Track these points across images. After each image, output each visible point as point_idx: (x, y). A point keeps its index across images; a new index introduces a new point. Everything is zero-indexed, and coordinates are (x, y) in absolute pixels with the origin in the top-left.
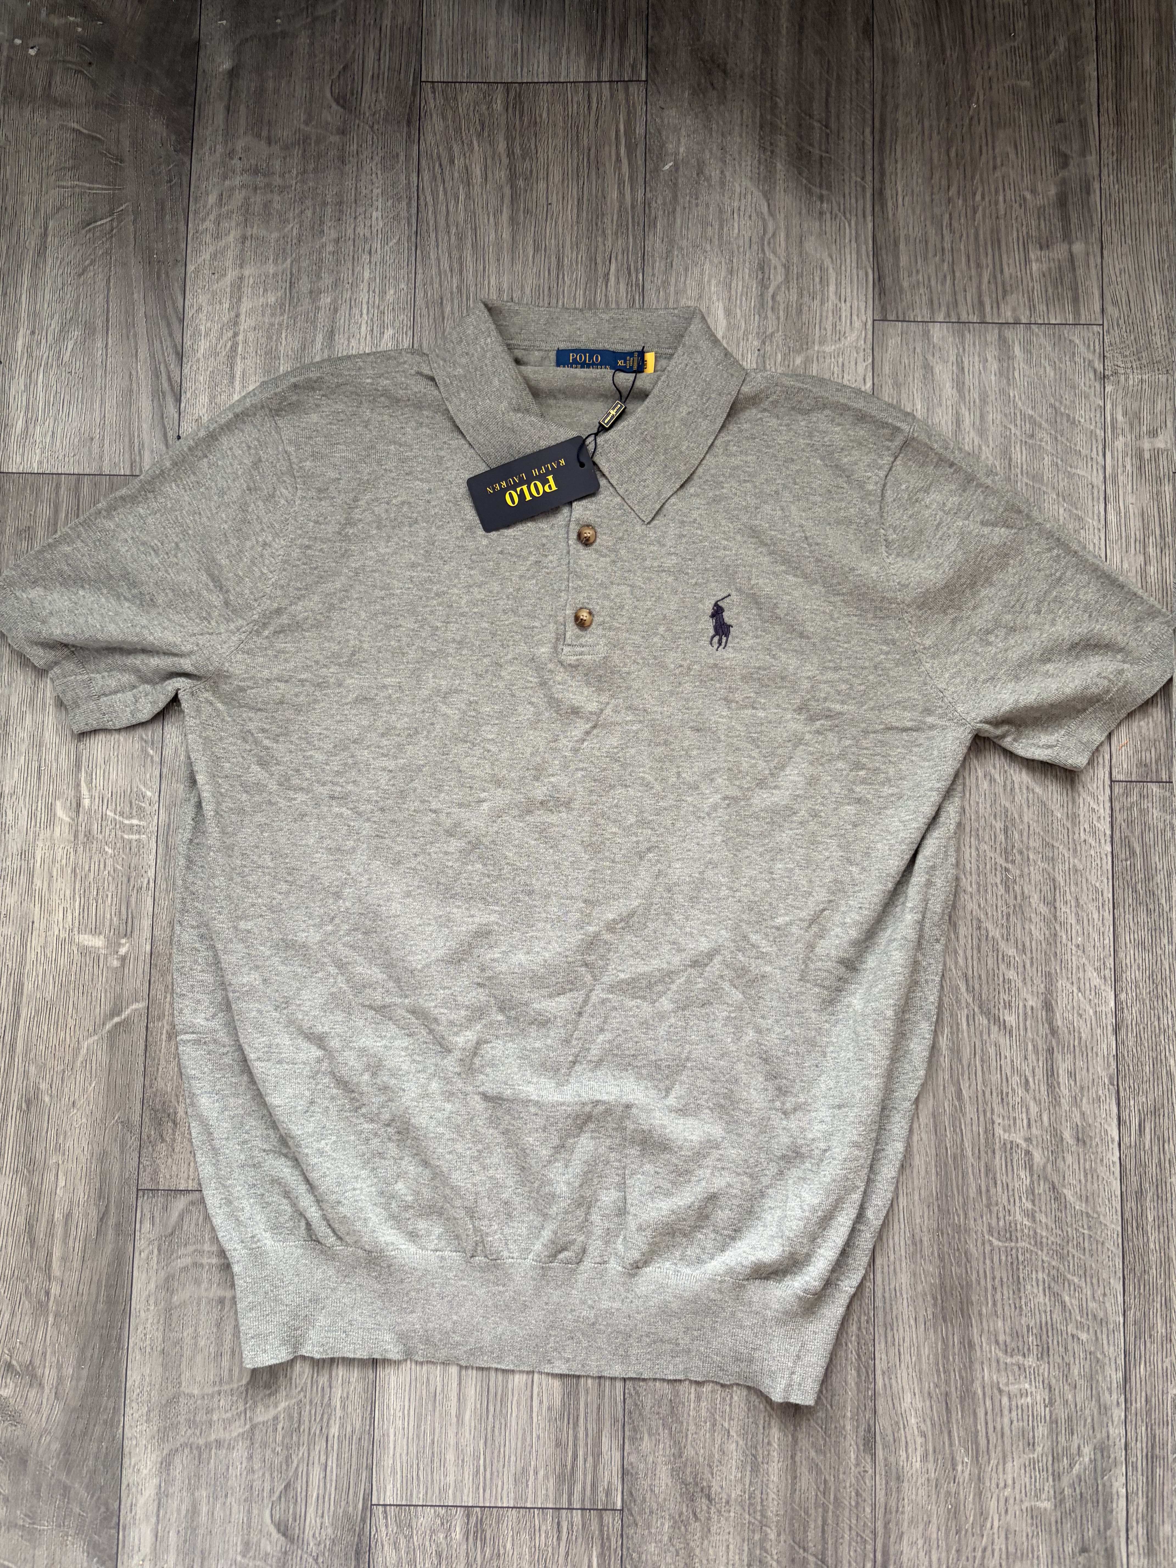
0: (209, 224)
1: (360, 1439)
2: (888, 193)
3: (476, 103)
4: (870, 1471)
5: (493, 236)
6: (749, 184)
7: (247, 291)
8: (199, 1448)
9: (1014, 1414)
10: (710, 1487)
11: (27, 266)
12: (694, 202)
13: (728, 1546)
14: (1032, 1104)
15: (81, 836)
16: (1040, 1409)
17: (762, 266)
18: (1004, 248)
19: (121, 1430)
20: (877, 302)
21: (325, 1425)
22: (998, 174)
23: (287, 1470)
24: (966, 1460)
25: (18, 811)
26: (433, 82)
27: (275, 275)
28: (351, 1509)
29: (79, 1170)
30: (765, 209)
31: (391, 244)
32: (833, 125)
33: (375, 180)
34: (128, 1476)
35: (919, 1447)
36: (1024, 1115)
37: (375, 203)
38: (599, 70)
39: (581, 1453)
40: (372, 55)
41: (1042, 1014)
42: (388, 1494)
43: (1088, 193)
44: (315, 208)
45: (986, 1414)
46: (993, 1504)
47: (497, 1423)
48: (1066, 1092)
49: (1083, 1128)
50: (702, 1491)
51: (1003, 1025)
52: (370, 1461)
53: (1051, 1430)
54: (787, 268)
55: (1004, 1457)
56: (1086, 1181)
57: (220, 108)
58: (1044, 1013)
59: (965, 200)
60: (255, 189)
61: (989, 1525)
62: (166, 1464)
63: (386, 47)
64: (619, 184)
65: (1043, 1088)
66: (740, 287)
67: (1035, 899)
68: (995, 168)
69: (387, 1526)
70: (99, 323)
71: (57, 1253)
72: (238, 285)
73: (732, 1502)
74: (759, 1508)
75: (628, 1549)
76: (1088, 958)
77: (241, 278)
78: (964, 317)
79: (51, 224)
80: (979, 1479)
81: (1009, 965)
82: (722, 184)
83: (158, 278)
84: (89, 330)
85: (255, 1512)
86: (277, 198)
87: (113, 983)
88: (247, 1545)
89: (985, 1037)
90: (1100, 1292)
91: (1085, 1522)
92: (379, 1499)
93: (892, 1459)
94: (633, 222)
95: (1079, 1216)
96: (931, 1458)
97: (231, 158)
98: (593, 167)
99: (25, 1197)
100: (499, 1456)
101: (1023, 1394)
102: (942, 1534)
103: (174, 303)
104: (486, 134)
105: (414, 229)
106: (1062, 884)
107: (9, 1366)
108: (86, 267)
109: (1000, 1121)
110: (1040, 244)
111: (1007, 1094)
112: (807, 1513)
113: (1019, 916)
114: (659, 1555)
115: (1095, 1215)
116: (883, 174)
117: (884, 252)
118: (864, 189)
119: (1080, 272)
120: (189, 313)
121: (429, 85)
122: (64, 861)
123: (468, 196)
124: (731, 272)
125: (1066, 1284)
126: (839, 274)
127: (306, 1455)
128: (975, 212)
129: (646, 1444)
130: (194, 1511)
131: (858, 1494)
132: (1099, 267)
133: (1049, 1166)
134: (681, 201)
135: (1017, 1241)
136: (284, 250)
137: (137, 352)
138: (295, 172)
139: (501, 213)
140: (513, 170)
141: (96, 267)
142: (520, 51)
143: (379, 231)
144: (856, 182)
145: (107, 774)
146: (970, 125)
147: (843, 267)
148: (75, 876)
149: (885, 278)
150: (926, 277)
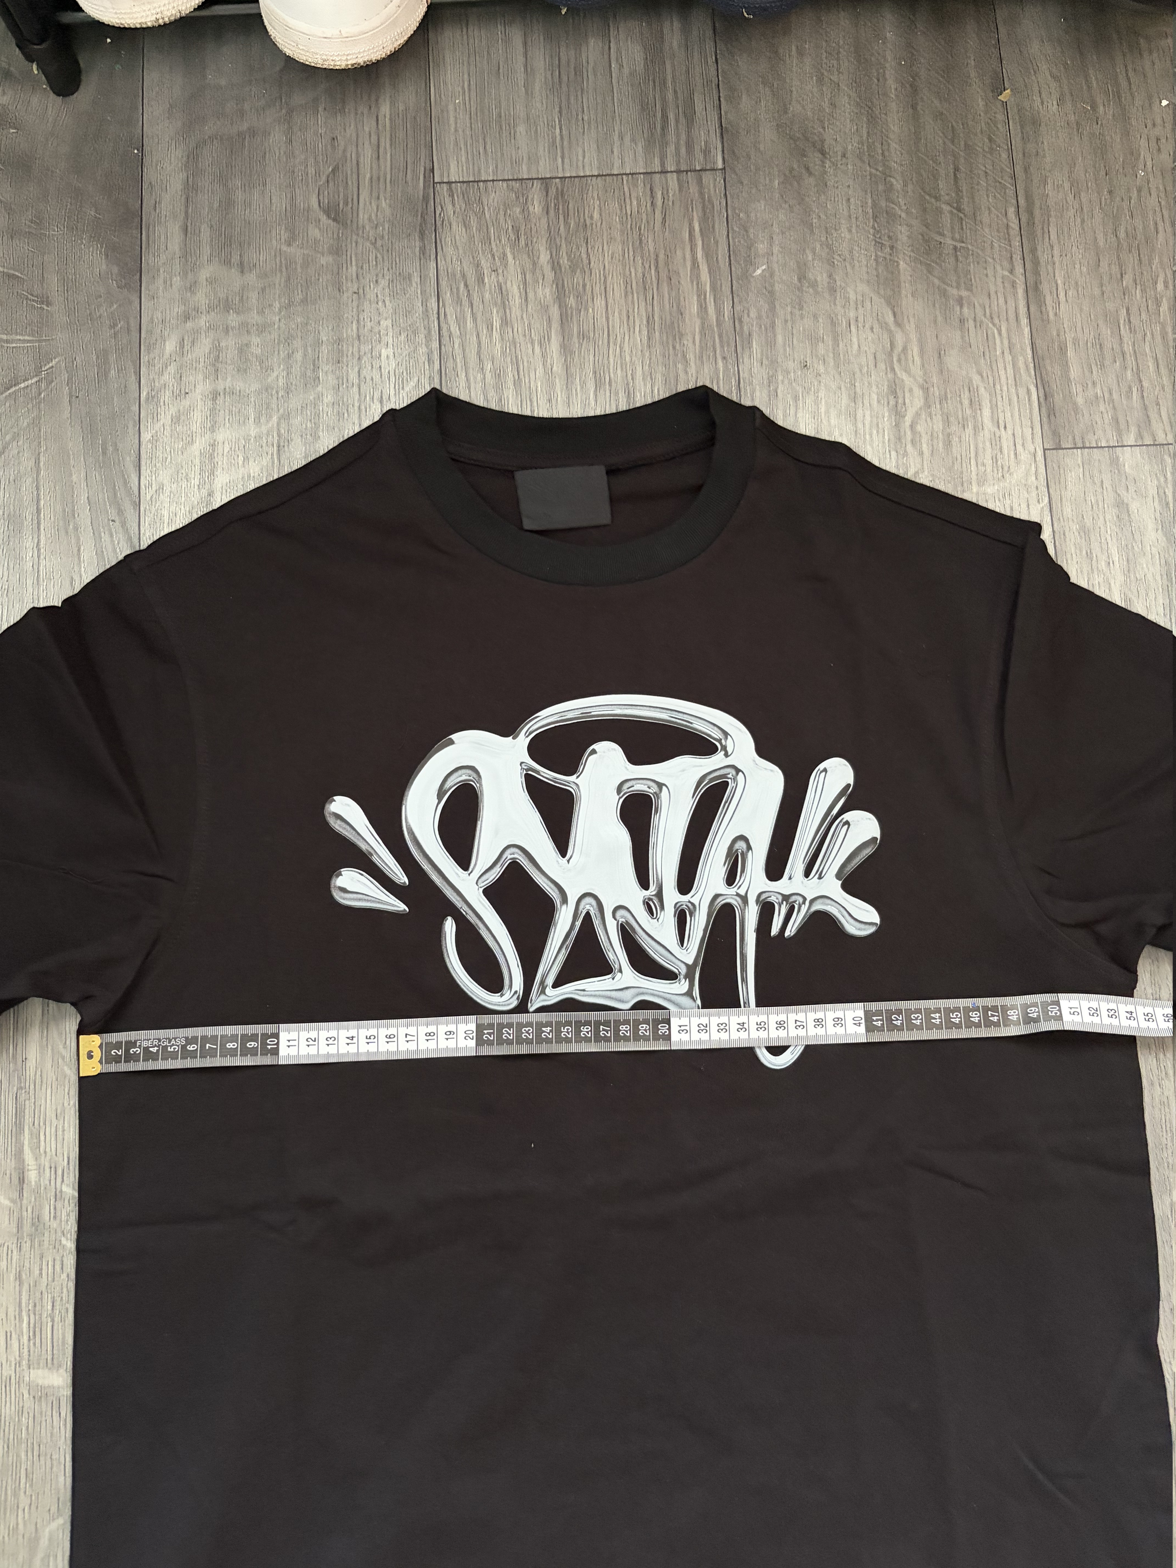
0: (168, 377)
2: (1045, 287)
3: (506, 207)
5: (540, 371)
6: (867, 290)
7: (221, 461)
12: (797, 312)
15: (27, 1226)
17: (894, 389)
20: (1046, 427)
26: (449, 183)
27: (258, 437)
30: (890, 319)
31: (407, 389)
32: (966, 206)
33: (382, 309)
37: (384, 339)
38: (663, 158)
40: (368, 153)
44: (306, 350)
54: (926, 390)
57: (174, 230)
60: (227, 330)
63: (385, 142)
64: (699, 296)
66: (868, 418)
70: (29, 514)
72: (210, 455)
77: (213, 445)
78: (1161, 439)
82: (833, 290)
83: (104, 453)
84: (15, 525)
86: (255, 340)
94: (721, 341)
97: (193, 293)
98: (663, 275)
103: (126, 483)
104: (522, 243)
108: (8, 444)
116: (1036, 264)
117: (1048, 362)
118: (1014, 285)
120: (147, 495)
121: (445, 187)
123: (505, 322)
124: (854, 399)
126: (993, 394)
134: (780, 312)
136: (268, 405)
137: (79, 550)
138: (277, 305)
139: (549, 340)
140: (560, 286)
141: (20, 443)
142: (558, 138)
143: (392, 373)
144: (1003, 278)
145: (60, 1133)
146: (1139, 196)
147: (998, 387)
148: (21, 1284)
149: (1053, 396)
150: (1105, 389)
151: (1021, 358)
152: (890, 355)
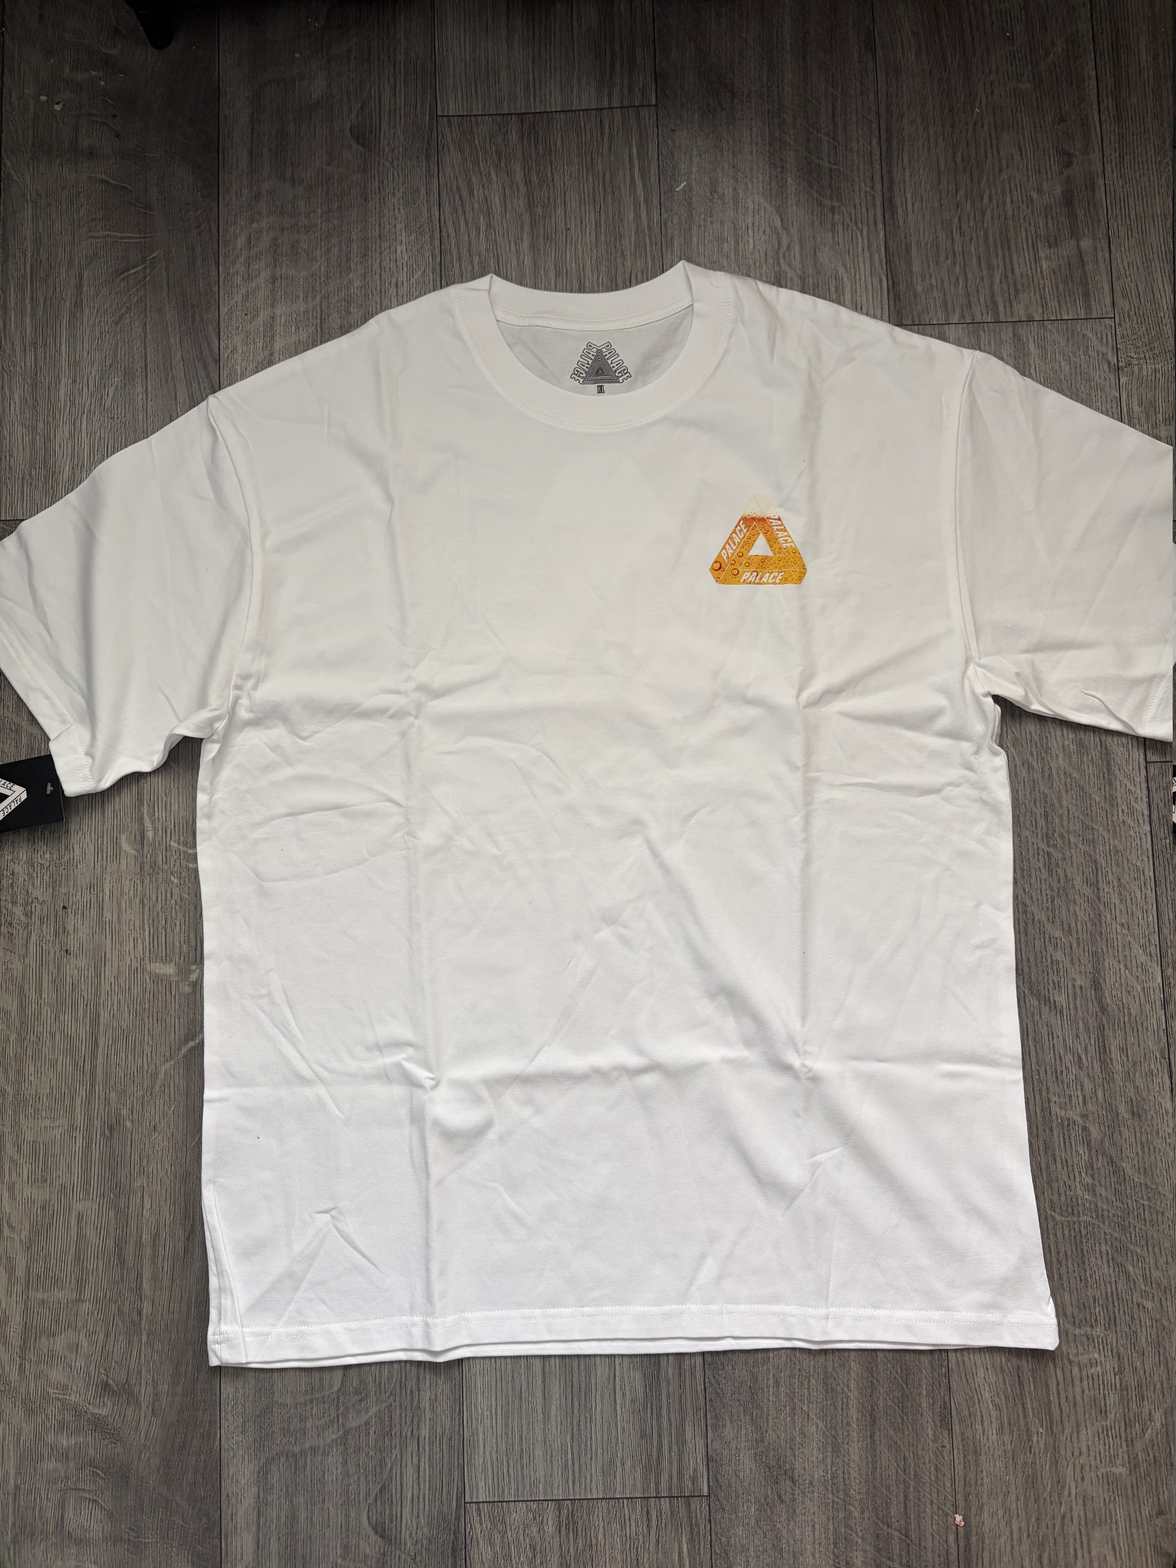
0: (240, 266)
1: (450, 1439)
2: (898, 201)
3: (492, 135)
4: (948, 1446)
5: (515, 263)
6: (762, 200)
7: (279, 329)
8: (294, 1456)
9: (1085, 1383)
10: (793, 1470)
11: (65, 317)
12: (709, 220)
13: (813, 1526)
14: (1086, 1081)
15: (147, 867)
16: (1110, 1376)
18: (1013, 248)
19: (218, 1443)
20: (892, 308)
21: (415, 1427)
22: (1004, 176)
23: (381, 1473)
24: (1041, 1430)
25: (85, 846)
26: (448, 116)
27: (306, 312)
28: (445, 1508)
29: (164, 1191)
30: (778, 224)
31: (416, 277)
32: (841, 137)
33: (398, 215)
34: (228, 1487)
35: (994, 1420)
36: (1079, 1093)
37: (399, 238)
38: (610, 96)
39: (666, 1442)
40: (387, 91)
41: (1091, 993)
42: (480, 1491)
43: (1093, 190)
44: (341, 246)
45: (1058, 1384)
46: (1070, 1472)
47: (583, 1416)
48: (1119, 1067)
49: (1138, 1102)
50: (786, 1473)
51: (1054, 1007)
52: (461, 1461)
53: (1122, 1396)
54: (803, 279)
55: (1078, 1427)
56: (1144, 1153)
57: (243, 153)
58: (1093, 992)
59: (973, 204)
60: (282, 230)
61: (1066, 1493)
62: (263, 1473)
63: (401, 83)
64: (635, 206)
65: (1097, 1065)
67: (1078, 881)
68: (1000, 170)
69: (481, 1523)
70: (138, 368)
71: (147, 1274)
72: (270, 325)
73: (815, 1483)
74: (842, 1487)
75: (717, 1533)
76: (1133, 936)
77: (273, 317)
78: (978, 318)
79: (86, 274)
80: (1054, 1448)
81: (1056, 947)
82: (736, 201)
83: (193, 323)
84: (129, 376)
85: (353, 1515)
86: (303, 237)
87: (186, 1009)
88: (346, 1547)
89: (1037, 1018)
90: (1162, 1261)
91: (1160, 1485)
92: (471, 1497)
93: (969, 1433)
94: (651, 241)
95: (1138, 1189)
96: (1006, 1430)
97: (257, 201)
98: (609, 191)
99: (113, 1221)
100: (586, 1449)
101: (1093, 1363)
102: (1021, 1503)
103: (209, 346)
104: (503, 165)
105: (438, 260)
106: (1104, 865)
107: (106, 1385)
108: (123, 315)
109: (1056, 1099)
110: (1048, 242)
111: (1062, 1072)
112: (888, 1489)
113: (1064, 898)
114: (747, 1538)
115: (1154, 1187)
116: (891, 182)
117: (896, 258)
118: (874, 198)
119: (1089, 267)
120: (225, 354)
121: (445, 119)
122: (132, 893)
123: (489, 226)
125: (1129, 1254)
126: (853, 282)
127: (399, 1457)
128: (983, 215)
129: (728, 1431)
130: (293, 1518)
131: (936, 1469)
132: (1108, 261)
133: (1106, 1141)
134: (696, 219)
135: (1079, 1216)
136: (313, 287)
137: (176, 394)
138: (319, 211)
139: (522, 240)
140: (531, 199)
141: (132, 314)
142: (531, 82)
143: (405, 265)
144: (866, 192)
145: (168, 806)
146: (974, 129)
147: (857, 276)
148: (143, 907)
149: (899, 285)
150: (939, 280)
151: (877, 256)
152: (777, 252)
